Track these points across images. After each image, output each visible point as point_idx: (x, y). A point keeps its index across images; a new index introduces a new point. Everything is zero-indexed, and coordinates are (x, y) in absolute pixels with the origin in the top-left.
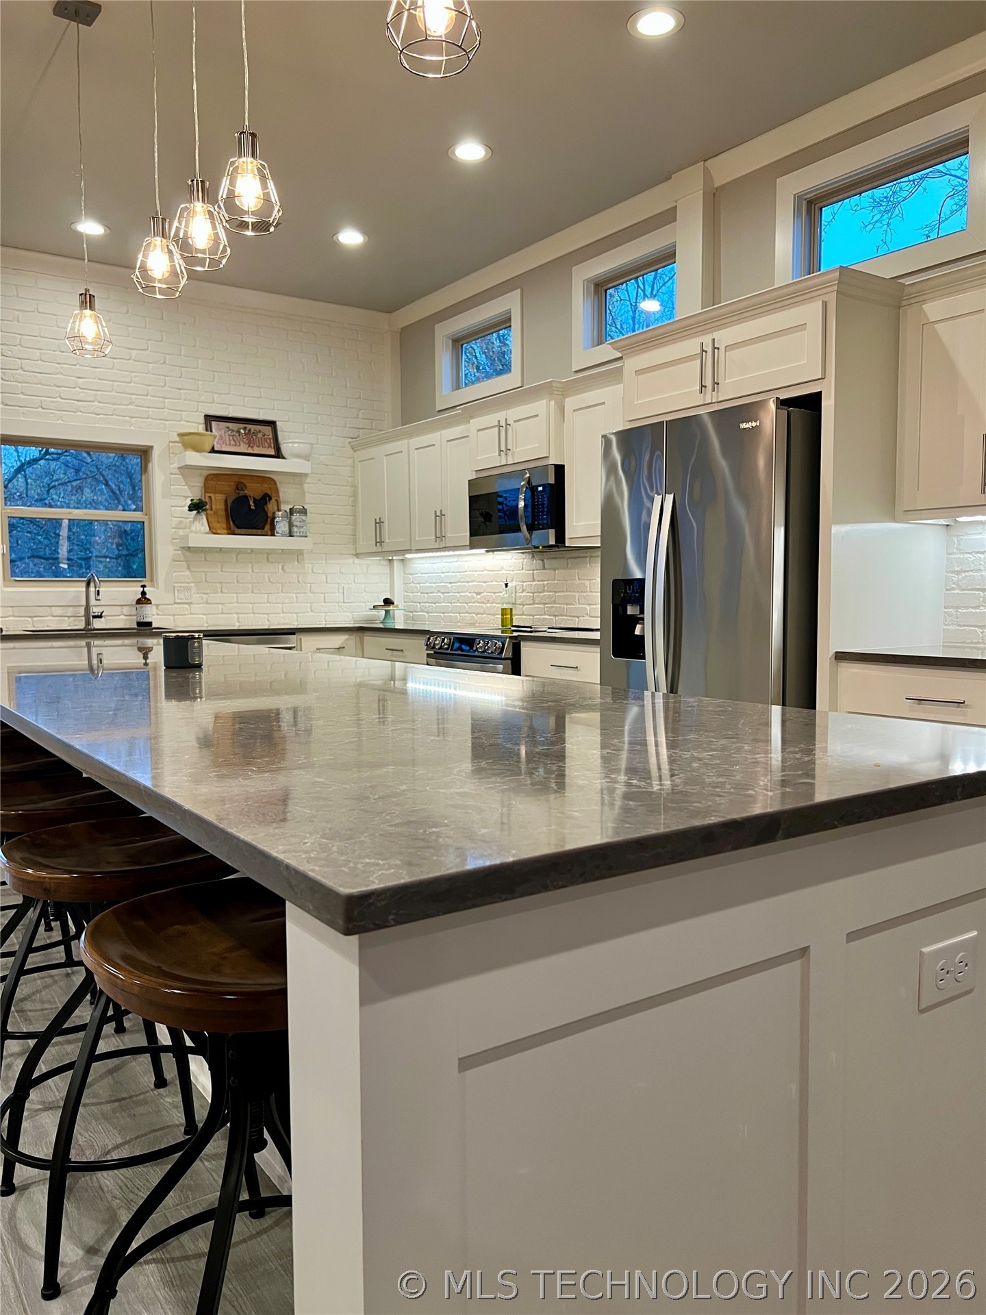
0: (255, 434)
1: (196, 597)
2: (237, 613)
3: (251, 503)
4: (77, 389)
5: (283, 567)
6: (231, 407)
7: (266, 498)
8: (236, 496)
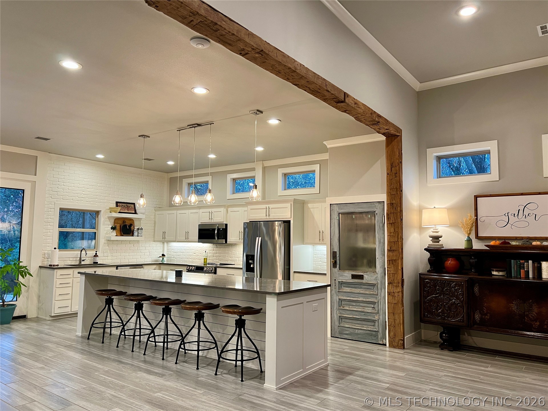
0: (129, 207)
1: (109, 254)
2: (120, 259)
3: (128, 227)
4: (82, 195)
5: (133, 245)
6: (123, 199)
7: (131, 225)
8: (123, 225)
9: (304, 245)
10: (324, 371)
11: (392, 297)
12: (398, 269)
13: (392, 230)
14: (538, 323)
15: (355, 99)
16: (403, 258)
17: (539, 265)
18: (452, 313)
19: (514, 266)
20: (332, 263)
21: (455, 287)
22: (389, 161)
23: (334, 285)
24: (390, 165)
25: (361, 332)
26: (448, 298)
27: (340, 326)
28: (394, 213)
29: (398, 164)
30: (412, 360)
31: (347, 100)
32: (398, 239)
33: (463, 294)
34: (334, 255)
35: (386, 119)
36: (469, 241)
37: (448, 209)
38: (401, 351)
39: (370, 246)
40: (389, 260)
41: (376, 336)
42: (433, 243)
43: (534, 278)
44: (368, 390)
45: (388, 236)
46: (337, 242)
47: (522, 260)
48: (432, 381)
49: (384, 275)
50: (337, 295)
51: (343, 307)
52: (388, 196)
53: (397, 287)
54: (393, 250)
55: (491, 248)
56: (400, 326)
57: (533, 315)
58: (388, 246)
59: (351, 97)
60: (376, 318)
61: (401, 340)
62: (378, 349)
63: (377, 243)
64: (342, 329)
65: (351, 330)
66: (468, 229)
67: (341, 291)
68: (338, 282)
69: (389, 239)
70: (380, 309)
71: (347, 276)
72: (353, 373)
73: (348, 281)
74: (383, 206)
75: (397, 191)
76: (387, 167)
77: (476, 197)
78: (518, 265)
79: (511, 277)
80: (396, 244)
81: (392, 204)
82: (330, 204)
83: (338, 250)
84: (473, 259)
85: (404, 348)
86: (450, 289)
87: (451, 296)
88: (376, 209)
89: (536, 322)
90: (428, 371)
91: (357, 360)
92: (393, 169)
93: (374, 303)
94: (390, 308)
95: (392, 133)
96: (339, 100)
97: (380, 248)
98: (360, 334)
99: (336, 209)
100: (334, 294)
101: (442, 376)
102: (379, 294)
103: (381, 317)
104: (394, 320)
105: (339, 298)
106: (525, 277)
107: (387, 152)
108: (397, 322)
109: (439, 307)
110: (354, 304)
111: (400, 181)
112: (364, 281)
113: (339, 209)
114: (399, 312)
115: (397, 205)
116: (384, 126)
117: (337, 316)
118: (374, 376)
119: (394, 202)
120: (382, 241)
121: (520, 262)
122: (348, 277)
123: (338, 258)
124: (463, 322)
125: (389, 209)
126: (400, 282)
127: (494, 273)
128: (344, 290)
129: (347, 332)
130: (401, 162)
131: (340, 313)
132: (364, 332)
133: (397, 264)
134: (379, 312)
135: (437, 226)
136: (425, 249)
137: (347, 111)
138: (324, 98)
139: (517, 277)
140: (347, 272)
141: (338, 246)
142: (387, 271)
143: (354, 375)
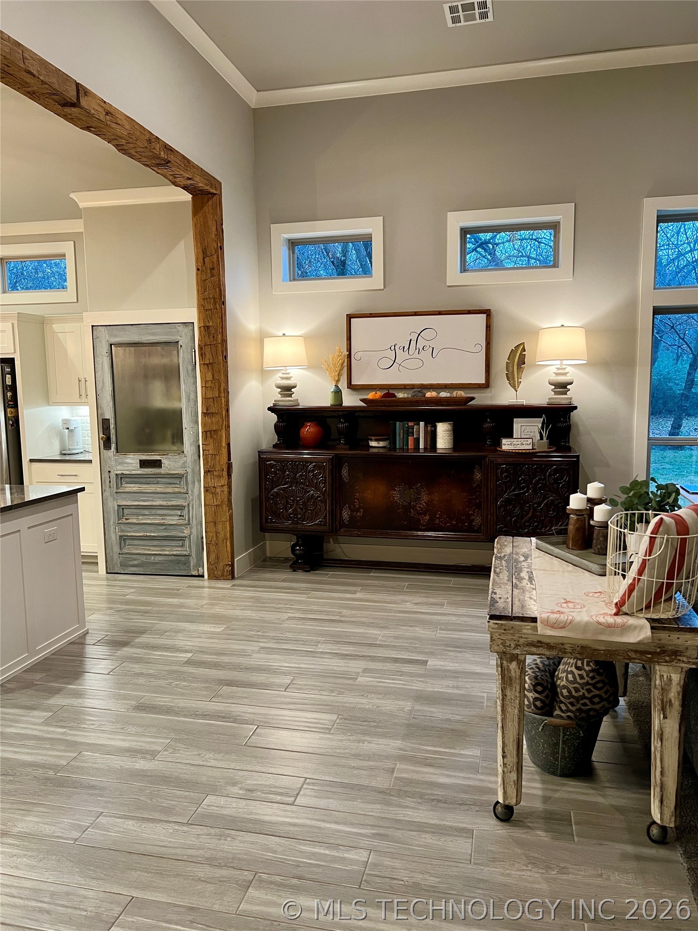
9: (49, 405)
10: (75, 648)
11: (211, 495)
12: (221, 446)
13: (209, 377)
14: (428, 517)
15: (105, 102)
16: (229, 427)
17: (433, 429)
18: (309, 513)
19: (400, 431)
20: (102, 442)
21: (313, 471)
22: (199, 245)
23: (108, 482)
24: (202, 252)
25: (160, 559)
26: (303, 488)
27: (121, 554)
28: (210, 345)
29: (216, 251)
30: (243, 598)
31: (84, 102)
32: (220, 392)
33: (325, 481)
34: (104, 425)
35: (184, 157)
36: (338, 393)
37: (305, 338)
38: (227, 584)
39: (173, 405)
40: (206, 432)
41: (186, 563)
42: (282, 397)
43: (425, 448)
44: (151, 671)
45: (202, 387)
46: (109, 400)
47: (411, 421)
48: (267, 632)
49: (197, 458)
50: (114, 498)
51: (126, 519)
52: (199, 312)
53: (219, 477)
54: (212, 413)
55: (370, 405)
56: (226, 543)
57: (422, 506)
58: (202, 406)
59: (94, 96)
60: (186, 532)
61: (229, 565)
62: (189, 587)
63: (184, 400)
64: (126, 558)
65: (143, 558)
66: (336, 374)
67: (121, 491)
68: (115, 476)
69: (204, 393)
70: (192, 517)
71: (131, 462)
72: (131, 642)
73: (134, 472)
74: (191, 332)
75: (215, 303)
76: (196, 256)
77: (350, 317)
78: (405, 429)
79: (395, 449)
80: (217, 401)
81: (208, 327)
82: (92, 326)
83: (113, 415)
84: (343, 423)
85: (233, 578)
86: (306, 474)
87: (307, 486)
88: (180, 337)
89: (425, 515)
90: (263, 616)
91: (145, 613)
92: (207, 259)
93: (181, 508)
94: (208, 515)
95: (200, 188)
96: (65, 100)
97: (190, 409)
98: (157, 563)
99: (105, 338)
100: (109, 497)
101: (284, 621)
102: (190, 492)
103: (194, 531)
104: (217, 533)
105: (118, 504)
106: (414, 449)
107: (195, 225)
108: (221, 536)
109: (290, 504)
110: (146, 512)
111: (220, 285)
112: (162, 471)
113: (111, 335)
114: (224, 520)
115: (216, 331)
116: (181, 172)
117: (116, 535)
118: (169, 642)
119: (211, 324)
120: (192, 396)
121: (408, 424)
122: (134, 465)
123: (113, 431)
124: (325, 525)
125: (202, 337)
126: (225, 469)
127: (373, 444)
128: (127, 490)
129: (136, 562)
130: (220, 247)
131: (122, 531)
132: (166, 558)
133: (219, 438)
134: (191, 521)
135: (288, 368)
136: (269, 409)
137: (92, 129)
138: (26, 89)
139: (403, 448)
140: (131, 455)
141: (112, 409)
142: (203, 451)
143: (133, 647)
